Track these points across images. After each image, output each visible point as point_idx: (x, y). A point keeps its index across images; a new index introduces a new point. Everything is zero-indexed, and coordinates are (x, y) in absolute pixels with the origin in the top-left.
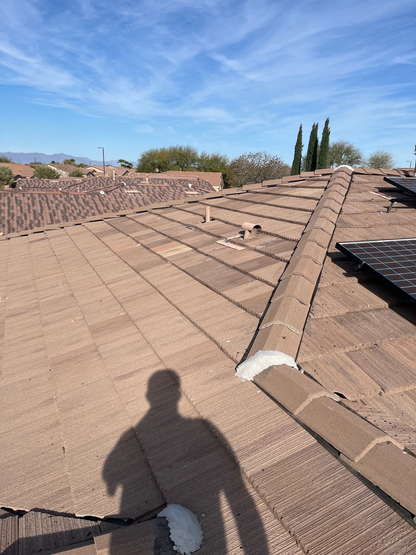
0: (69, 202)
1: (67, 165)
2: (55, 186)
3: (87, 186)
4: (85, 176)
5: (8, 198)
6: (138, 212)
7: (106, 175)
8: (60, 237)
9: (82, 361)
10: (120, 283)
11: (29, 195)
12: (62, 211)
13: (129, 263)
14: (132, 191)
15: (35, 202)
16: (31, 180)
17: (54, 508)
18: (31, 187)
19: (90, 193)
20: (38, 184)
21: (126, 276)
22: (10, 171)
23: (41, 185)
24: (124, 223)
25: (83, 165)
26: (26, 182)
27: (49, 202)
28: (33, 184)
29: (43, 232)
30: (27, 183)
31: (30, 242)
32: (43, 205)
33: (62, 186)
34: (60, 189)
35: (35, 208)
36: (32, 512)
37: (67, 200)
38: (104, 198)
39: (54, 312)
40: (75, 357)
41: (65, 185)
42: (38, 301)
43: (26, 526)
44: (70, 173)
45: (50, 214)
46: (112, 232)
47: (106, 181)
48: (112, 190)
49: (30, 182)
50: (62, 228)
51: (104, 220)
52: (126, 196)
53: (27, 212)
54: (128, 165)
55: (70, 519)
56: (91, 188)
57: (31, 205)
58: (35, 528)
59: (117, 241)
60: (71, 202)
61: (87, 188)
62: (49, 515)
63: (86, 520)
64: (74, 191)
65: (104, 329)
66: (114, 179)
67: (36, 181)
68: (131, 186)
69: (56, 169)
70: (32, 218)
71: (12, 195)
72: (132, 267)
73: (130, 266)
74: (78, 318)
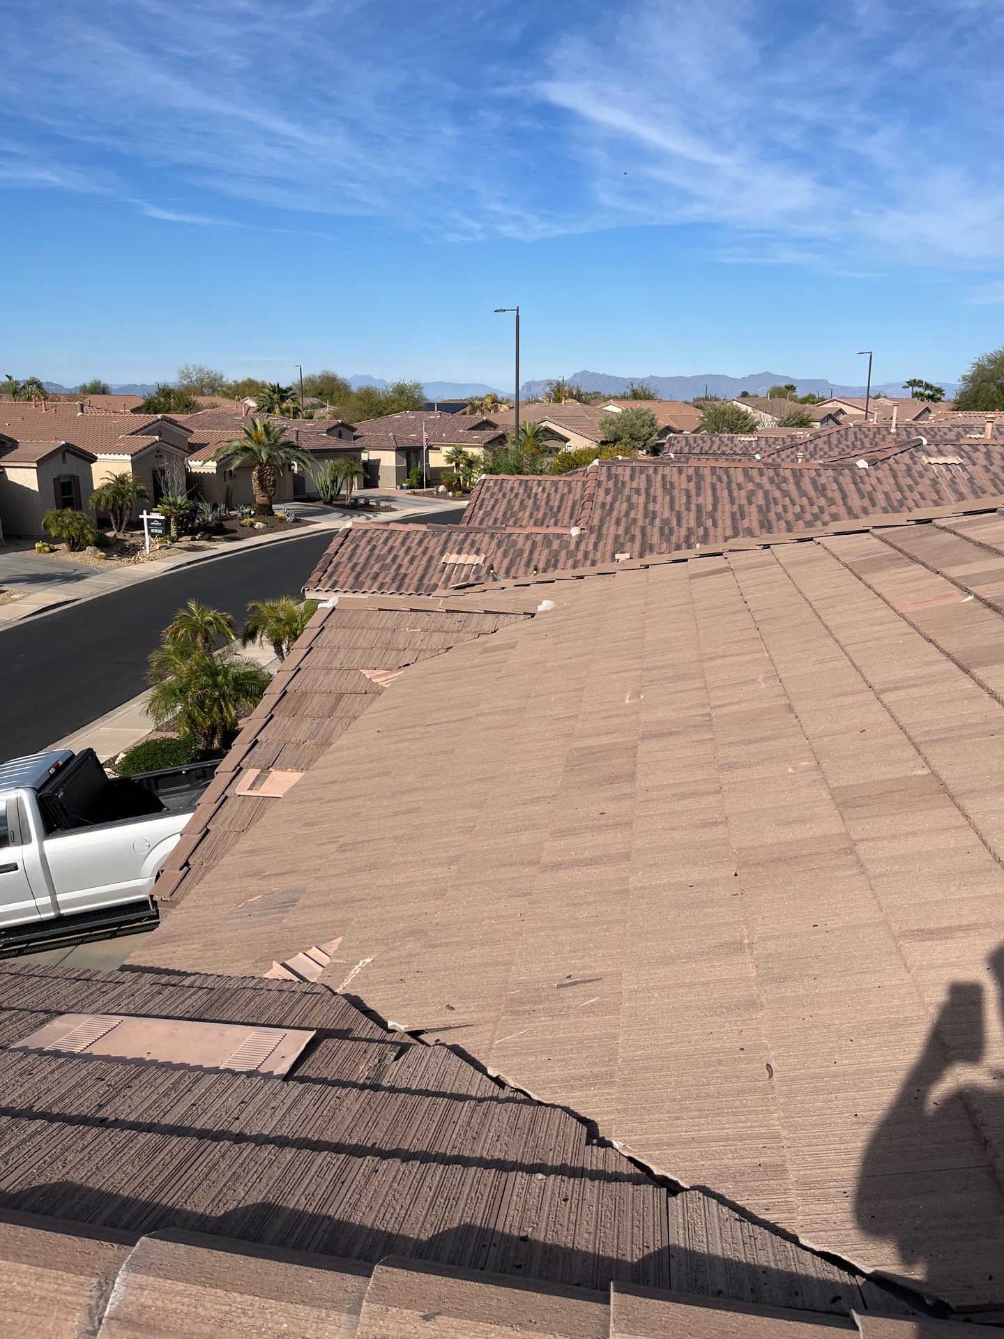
0: (779, 488)
1: (777, 400)
2: (747, 449)
3: (821, 449)
4: (817, 425)
5: (648, 477)
6: (966, 514)
7: (871, 420)
8: (761, 569)
9: (814, 869)
10: (916, 692)
11: (691, 471)
12: (760, 508)
13: (940, 643)
14: (941, 460)
15: (703, 488)
16: (695, 438)
17: (746, 1202)
18: (694, 452)
19: (831, 466)
20: (709, 445)
21: (932, 675)
22: (653, 419)
23: (715, 447)
24: (928, 539)
25: (813, 397)
26: (684, 442)
27: (734, 486)
28: (698, 445)
29: (721, 554)
30: (687, 444)
31: (691, 577)
32: (719, 493)
33: (761, 449)
34: (758, 457)
35: (701, 500)
36: (697, 1192)
37: (776, 481)
38: (866, 478)
39: (744, 742)
40: (796, 858)
41: (770, 446)
42: (707, 710)
43: (684, 1220)
44: (782, 418)
45: (733, 515)
46: (892, 561)
47: (872, 436)
48: (888, 458)
49: (692, 442)
50: (767, 546)
51: (873, 531)
52: (924, 472)
53: (683, 508)
54: (931, 393)
55: (788, 1244)
56: (831, 453)
57: (693, 492)
58: (705, 1234)
59: (908, 585)
60: (784, 486)
61: (822, 453)
62: (737, 1216)
63: (828, 1263)
64: (789, 460)
65: (870, 802)
66: (893, 430)
67: (706, 439)
68: (941, 446)
69: (750, 409)
70: (692, 524)
71: (656, 472)
72: (948, 655)
73: (942, 651)
74: (803, 764)
